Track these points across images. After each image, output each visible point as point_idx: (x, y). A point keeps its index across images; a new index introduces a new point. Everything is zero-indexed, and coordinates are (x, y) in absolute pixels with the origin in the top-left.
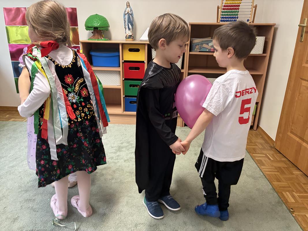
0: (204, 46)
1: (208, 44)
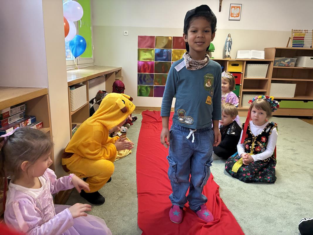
0: (282, 62)
1: (284, 61)
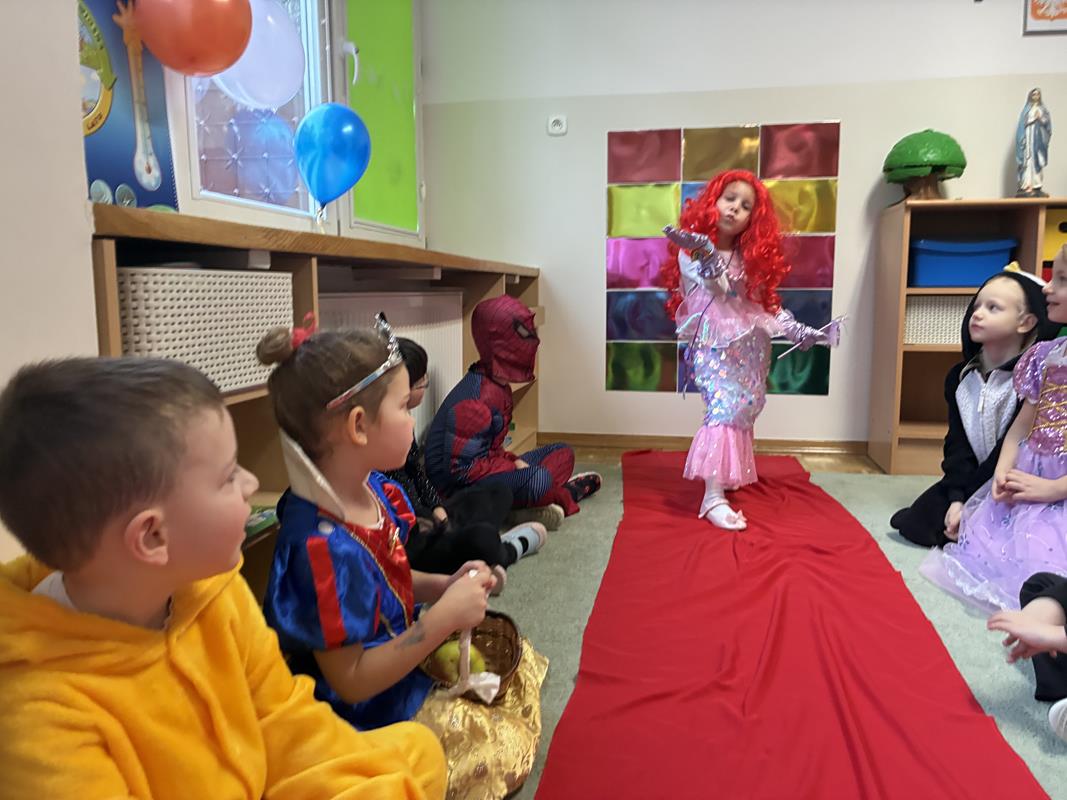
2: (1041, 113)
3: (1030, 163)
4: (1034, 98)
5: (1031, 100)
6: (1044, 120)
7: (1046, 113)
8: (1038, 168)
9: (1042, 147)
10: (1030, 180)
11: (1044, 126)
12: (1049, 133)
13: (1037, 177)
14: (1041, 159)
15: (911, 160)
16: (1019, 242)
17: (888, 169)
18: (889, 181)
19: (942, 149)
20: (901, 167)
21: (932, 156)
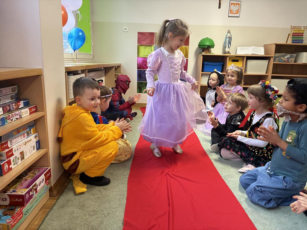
1: (284, 57)
2: (230, 35)
3: (227, 46)
4: (229, 32)
5: (228, 32)
6: (230, 37)
7: (231, 35)
8: (229, 47)
9: (230, 43)
10: (227, 50)
11: (230, 38)
12: (231, 40)
13: (228, 49)
14: (229, 45)
15: (203, 44)
16: (224, 63)
17: (199, 46)
18: (199, 48)
19: (210, 42)
20: (201, 46)
21: (208, 44)
